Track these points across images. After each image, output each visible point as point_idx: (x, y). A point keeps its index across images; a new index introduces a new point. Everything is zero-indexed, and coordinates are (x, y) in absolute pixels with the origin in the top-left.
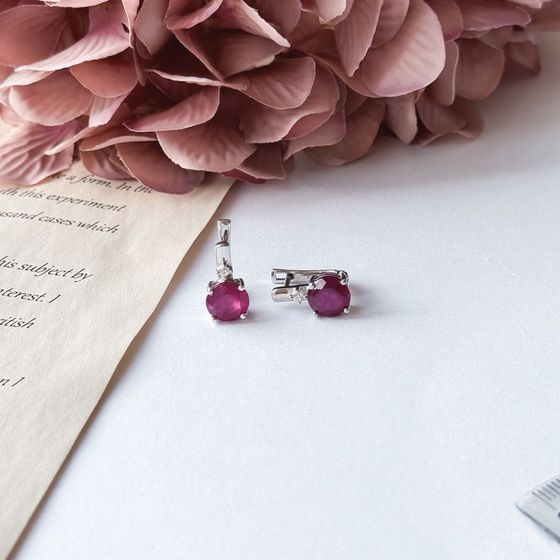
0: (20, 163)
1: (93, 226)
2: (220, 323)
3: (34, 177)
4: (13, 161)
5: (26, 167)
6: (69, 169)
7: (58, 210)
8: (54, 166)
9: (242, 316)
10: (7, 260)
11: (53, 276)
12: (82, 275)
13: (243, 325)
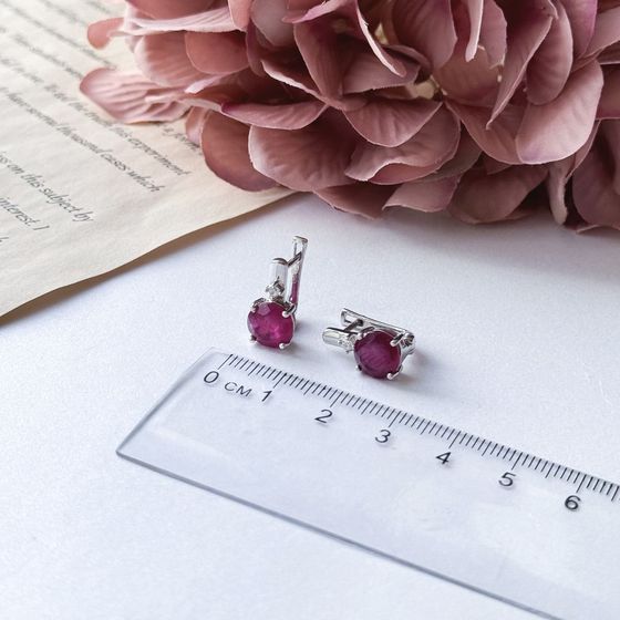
0: (132, 97)
1: (140, 179)
2: (257, 346)
3: (135, 117)
4: (128, 93)
5: (133, 104)
6: (171, 122)
7: (128, 154)
8: (160, 114)
9: (281, 346)
10: (38, 180)
11: (61, 208)
12: (85, 217)
13: (279, 356)
